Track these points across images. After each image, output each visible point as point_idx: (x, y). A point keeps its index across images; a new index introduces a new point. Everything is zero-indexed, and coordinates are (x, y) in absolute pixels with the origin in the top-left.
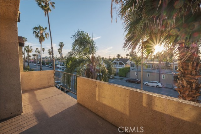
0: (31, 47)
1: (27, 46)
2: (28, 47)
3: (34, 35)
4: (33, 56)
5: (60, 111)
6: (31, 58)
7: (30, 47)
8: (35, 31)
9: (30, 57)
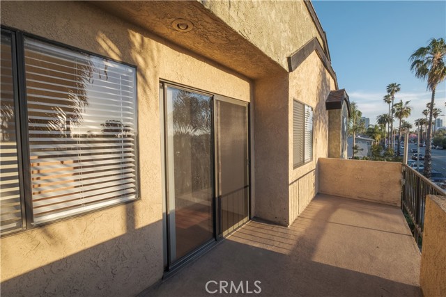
0: (407, 102)
1: (399, 102)
2: (401, 103)
3: (415, 73)
4: (417, 124)
5: (344, 267)
6: (411, 130)
7: (404, 103)
8: (418, 62)
9: (409, 126)
